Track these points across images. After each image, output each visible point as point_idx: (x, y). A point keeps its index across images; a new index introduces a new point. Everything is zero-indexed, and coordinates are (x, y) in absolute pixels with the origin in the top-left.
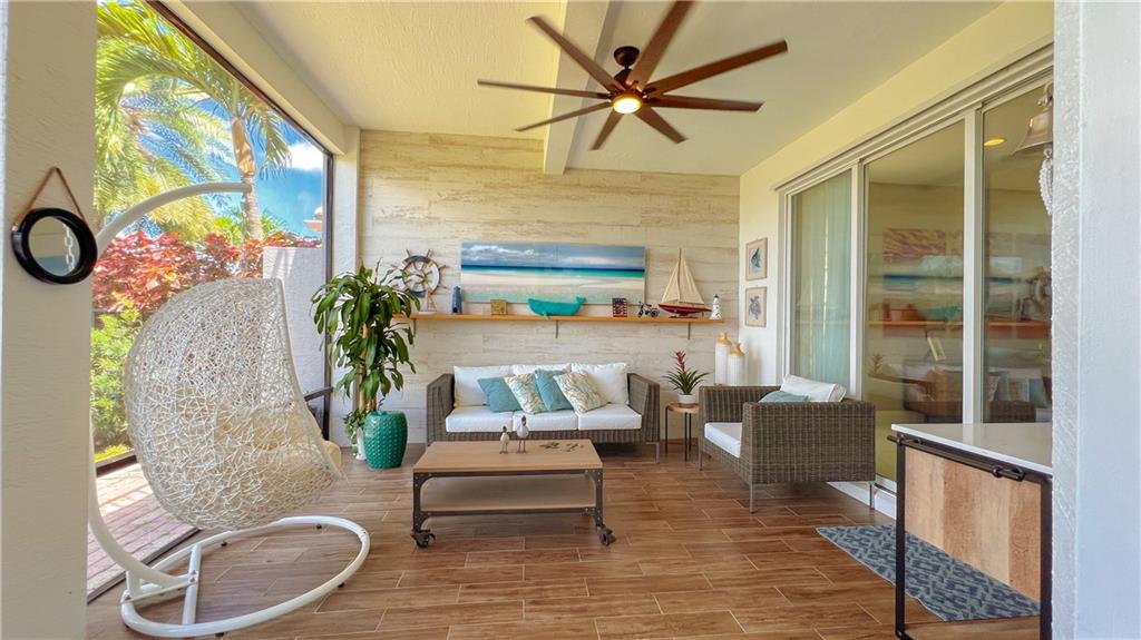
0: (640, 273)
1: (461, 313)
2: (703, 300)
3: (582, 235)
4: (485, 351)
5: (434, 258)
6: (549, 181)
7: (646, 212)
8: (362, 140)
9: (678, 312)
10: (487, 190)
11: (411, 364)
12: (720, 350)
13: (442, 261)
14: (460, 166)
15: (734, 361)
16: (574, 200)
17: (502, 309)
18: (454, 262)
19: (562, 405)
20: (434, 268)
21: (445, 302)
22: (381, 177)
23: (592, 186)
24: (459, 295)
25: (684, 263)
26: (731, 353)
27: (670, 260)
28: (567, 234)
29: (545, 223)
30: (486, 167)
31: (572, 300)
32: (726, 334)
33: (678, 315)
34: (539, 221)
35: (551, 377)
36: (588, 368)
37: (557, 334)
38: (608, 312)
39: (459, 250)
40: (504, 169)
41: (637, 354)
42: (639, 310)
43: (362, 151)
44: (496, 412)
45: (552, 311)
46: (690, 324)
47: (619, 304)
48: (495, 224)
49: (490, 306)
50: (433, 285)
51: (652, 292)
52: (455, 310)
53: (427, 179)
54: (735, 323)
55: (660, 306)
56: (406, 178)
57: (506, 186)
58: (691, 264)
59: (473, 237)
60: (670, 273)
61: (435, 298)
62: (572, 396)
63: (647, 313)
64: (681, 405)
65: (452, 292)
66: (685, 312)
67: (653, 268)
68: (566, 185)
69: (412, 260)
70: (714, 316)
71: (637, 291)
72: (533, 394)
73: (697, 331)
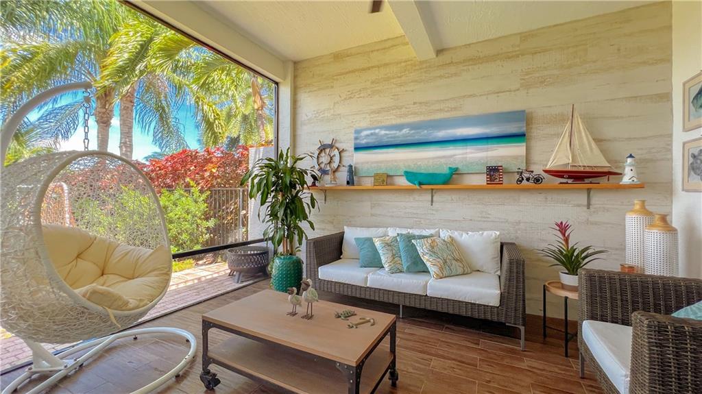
0: (522, 138)
1: (353, 184)
2: (609, 162)
3: (455, 109)
4: (372, 215)
5: (337, 145)
6: (424, 66)
7: (527, 74)
8: (295, 69)
9: (570, 177)
10: (373, 86)
11: (310, 222)
12: (632, 222)
13: (341, 146)
14: (353, 71)
15: (654, 238)
16: (448, 77)
17: (383, 181)
18: (348, 145)
19: (420, 268)
20: (336, 152)
21: (343, 176)
22: (305, 92)
23: (464, 61)
24: (352, 171)
25: (580, 125)
26: (652, 226)
27: (560, 120)
28: (441, 110)
29: (420, 103)
30: (373, 67)
31: (446, 171)
32: (643, 202)
33: (570, 181)
34: (415, 103)
35: (410, 241)
36: (456, 235)
37: (432, 201)
38: (481, 180)
39: (353, 136)
40: (386, 65)
41: (519, 222)
42: (517, 177)
43: (295, 77)
44: (361, 267)
45: (422, 179)
46: (589, 190)
47: (494, 173)
48: (378, 112)
49: (373, 178)
50: (335, 165)
51: (536, 156)
52: (348, 183)
53: (332, 87)
54: (667, 189)
55: (546, 171)
56: (320, 89)
57: (388, 79)
58: (590, 122)
59: (363, 124)
60: (558, 135)
61: (337, 174)
62: (428, 260)
63: (528, 179)
64: (563, 287)
65: (347, 169)
66: (578, 177)
67: (537, 132)
68: (438, 66)
69: (323, 148)
70: (626, 180)
71: (516, 158)
72: (393, 255)
73: (598, 199)
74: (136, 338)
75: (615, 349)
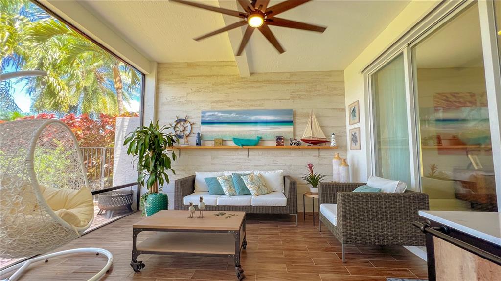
0: (291, 123)
1: (200, 145)
2: (326, 136)
3: (260, 105)
4: (212, 164)
5: (189, 120)
6: (243, 80)
7: (293, 92)
8: (158, 67)
9: (312, 143)
10: (213, 86)
11: (172, 170)
12: (335, 162)
13: (192, 121)
14: (201, 76)
15: (342, 168)
16: (256, 88)
17: (220, 143)
18: (198, 121)
19: (246, 192)
20: (189, 124)
21: (193, 140)
22: (166, 84)
23: (264, 81)
24: (200, 137)
25: (314, 117)
26: (341, 164)
27: (307, 116)
28: (252, 105)
29: (241, 100)
30: (213, 76)
32: (338, 154)
33: (312, 145)
34: (238, 100)
35: (240, 177)
36: (262, 173)
37: (248, 155)
38: (273, 144)
39: (200, 115)
40: (222, 76)
41: (291, 165)
42: (290, 142)
43: (158, 73)
44: (211, 195)
45: (243, 143)
46: (319, 149)
47: (279, 139)
48: (217, 102)
49: (214, 142)
50: (187, 133)
51: (297, 133)
52: (197, 144)
53: (186, 83)
54: (346, 150)
55: (302, 140)
56: (177, 83)
57: (223, 84)
58: (318, 118)
59: (207, 109)
60: (306, 123)
61: (189, 139)
62: (250, 187)
63: (295, 144)
64: (311, 194)
65: (196, 135)
66: (315, 143)
67: (298, 120)
68: (251, 81)
69: (179, 121)
70: (332, 144)
71: (289, 133)
72: (230, 186)
73: (323, 153)
74: (47, 261)
75: (332, 211)
